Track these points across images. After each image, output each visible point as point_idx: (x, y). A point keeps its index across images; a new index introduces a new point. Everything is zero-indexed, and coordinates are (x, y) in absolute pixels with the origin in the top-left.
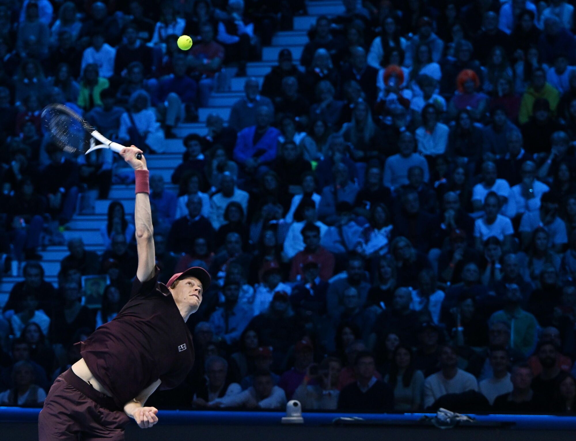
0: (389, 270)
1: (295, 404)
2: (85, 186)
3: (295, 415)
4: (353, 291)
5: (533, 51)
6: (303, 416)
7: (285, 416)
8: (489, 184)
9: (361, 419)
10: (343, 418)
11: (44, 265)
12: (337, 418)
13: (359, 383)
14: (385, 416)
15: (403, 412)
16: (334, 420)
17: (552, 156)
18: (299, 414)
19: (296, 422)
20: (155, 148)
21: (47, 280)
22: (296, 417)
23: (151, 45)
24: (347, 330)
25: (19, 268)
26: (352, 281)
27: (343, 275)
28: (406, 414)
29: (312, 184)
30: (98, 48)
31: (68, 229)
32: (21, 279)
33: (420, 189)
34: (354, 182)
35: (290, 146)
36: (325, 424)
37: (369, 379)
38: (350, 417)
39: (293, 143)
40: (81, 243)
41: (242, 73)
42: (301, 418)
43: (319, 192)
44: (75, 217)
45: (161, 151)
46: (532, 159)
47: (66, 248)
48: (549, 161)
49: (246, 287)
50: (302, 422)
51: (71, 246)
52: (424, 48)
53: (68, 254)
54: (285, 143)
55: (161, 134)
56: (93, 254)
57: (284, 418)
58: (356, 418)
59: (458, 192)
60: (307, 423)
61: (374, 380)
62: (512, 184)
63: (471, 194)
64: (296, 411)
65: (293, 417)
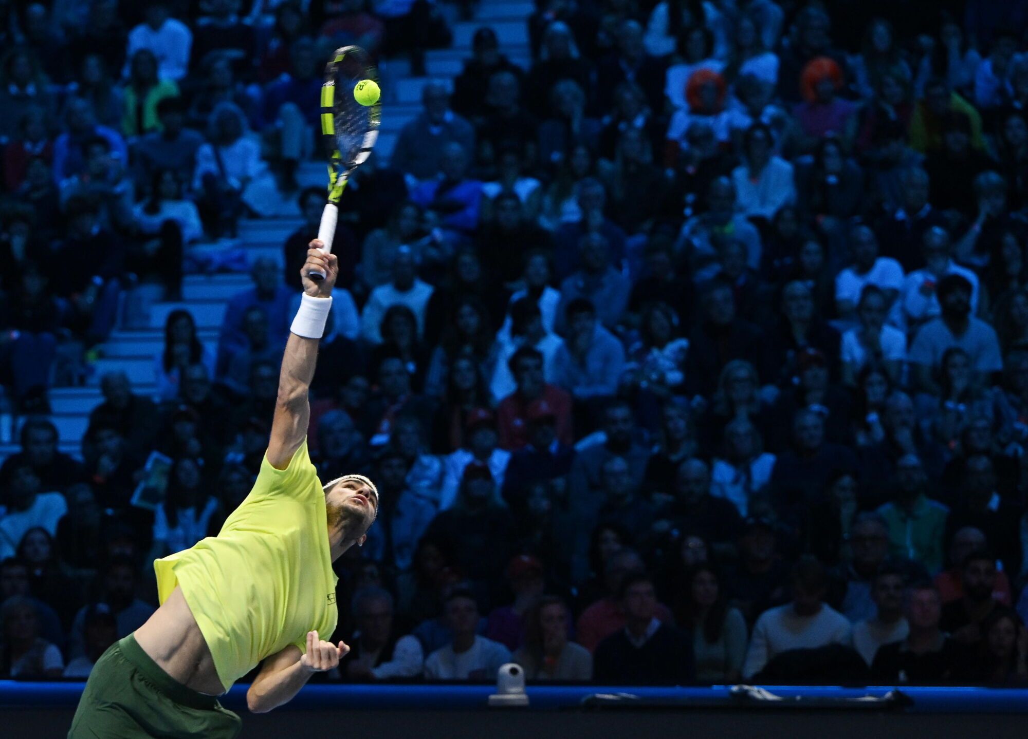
0: (682, 424)
1: (514, 671)
2: (133, 277)
3: (513, 690)
4: (618, 464)
5: (951, 28)
6: (527, 693)
7: (495, 693)
8: (864, 268)
9: (632, 696)
10: (599, 696)
11: (58, 423)
12: (590, 696)
13: (627, 632)
14: (677, 691)
15: (709, 684)
16: (584, 700)
17: (982, 218)
18: (519, 689)
19: (517, 703)
20: (258, 207)
21: (63, 449)
22: (515, 694)
23: (248, 21)
24: (609, 534)
25: (13, 429)
26: (616, 446)
27: (600, 437)
28: (716, 688)
29: (543, 271)
30: (156, 26)
31: (101, 356)
32: (17, 449)
33: (741, 281)
34: (619, 267)
35: (509, 203)
36: (567, 706)
37: (647, 621)
38: (613, 694)
39: (514, 196)
40: (124, 380)
41: (418, 70)
42: (524, 697)
43: (556, 285)
44: (115, 334)
45: (270, 212)
46: (943, 224)
47: (97, 391)
48: (977, 228)
49: (425, 460)
50: (527, 703)
51: (106, 385)
52: (747, 24)
53: (100, 400)
54: (500, 198)
55: (269, 183)
56: (146, 401)
57: (493, 697)
58: (625, 695)
59: (810, 283)
60: (535, 705)
61: (655, 623)
62: (908, 269)
63: (832, 288)
64: (515, 684)
65: (509, 693)
